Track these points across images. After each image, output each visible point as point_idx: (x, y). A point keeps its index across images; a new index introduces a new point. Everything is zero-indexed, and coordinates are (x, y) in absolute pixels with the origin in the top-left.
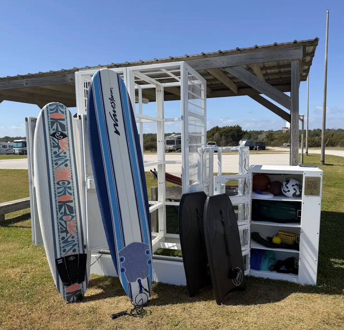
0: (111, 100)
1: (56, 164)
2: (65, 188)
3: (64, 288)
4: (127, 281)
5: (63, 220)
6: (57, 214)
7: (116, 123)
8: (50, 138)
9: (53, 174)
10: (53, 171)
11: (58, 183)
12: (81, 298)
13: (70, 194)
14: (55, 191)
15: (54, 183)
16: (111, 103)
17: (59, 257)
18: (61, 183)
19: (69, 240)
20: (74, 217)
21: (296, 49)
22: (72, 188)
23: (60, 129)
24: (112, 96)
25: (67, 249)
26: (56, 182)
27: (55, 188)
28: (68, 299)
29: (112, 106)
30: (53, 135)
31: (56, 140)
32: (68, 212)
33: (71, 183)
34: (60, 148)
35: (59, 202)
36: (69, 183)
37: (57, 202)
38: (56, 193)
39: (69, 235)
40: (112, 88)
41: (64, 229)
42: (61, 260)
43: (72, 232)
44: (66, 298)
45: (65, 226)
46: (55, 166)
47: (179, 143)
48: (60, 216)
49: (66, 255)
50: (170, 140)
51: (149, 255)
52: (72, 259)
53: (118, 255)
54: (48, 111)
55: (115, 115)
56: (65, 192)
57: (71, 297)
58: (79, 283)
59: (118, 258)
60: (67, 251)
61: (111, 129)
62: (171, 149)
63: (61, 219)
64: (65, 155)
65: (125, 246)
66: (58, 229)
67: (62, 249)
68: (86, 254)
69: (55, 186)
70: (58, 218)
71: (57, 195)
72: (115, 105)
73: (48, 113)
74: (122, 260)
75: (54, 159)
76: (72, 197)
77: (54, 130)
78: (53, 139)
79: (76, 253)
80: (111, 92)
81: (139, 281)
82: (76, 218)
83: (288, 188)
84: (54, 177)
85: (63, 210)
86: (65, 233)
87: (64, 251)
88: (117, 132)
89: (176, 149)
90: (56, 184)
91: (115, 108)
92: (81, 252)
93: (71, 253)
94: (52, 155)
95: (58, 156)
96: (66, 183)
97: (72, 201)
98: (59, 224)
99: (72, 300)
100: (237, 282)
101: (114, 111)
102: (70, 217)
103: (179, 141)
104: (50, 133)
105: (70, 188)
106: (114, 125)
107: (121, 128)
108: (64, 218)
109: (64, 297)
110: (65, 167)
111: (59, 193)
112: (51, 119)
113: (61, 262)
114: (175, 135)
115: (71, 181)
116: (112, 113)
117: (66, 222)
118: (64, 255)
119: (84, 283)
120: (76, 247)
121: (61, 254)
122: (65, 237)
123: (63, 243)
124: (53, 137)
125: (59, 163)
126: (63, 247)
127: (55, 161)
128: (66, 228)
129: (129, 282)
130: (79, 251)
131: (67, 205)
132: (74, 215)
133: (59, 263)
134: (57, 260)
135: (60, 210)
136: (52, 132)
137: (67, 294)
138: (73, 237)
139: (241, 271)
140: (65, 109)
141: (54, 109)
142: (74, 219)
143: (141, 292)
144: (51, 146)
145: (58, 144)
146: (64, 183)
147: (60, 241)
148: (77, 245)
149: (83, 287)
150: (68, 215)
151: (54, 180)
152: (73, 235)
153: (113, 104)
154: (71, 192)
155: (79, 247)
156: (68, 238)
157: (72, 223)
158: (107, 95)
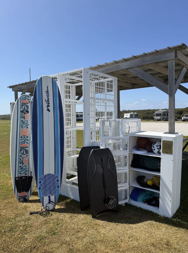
0: (47, 92)
1: (22, 127)
2: (25, 140)
3: (17, 193)
4: (42, 195)
5: (22, 157)
6: (19, 153)
7: (49, 105)
8: (20, 113)
9: (20, 132)
10: (20, 131)
11: (21, 137)
12: (26, 200)
13: (27, 143)
14: (19, 141)
15: (19, 137)
16: (47, 94)
17: (17, 176)
18: (23, 137)
19: (23, 168)
20: (28, 156)
21: (170, 52)
22: (29, 140)
23: (26, 109)
24: (48, 90)
25: (22, 172)
26: (20, 136)
27: (19, 140)
28: (19, 199)
29: (47, 96)
30: (22, 112)
31: (23, 114)
32: (25, 153)
33: (29, 137)
34: (25, 118)
35: (21, 147)
36: (27, 137)
37: (20, 147)
38: (20, 142)
39: (24, 165)
40: (48, 86)
41: (22, 162)
42: (18, 178)
43: (26, 164)
44: (18, 199)
45: (22, 160)
46: (21, 128)
47: (164, 115)
48: (20, 154)
49: (21, 176)
50: (158, 113)
51: (58, 182)
52: (24, 178)
53: (38, 179)
54: (20, 99)
55: (48, 101)
56: (25, 142)
57: (21, 198)
58: (26, 192)
59: (38, 181)
60: (21, 174)
61: (45, 108)
62: (159, 119)
63: (21, 156)
64: (27, 122)
65: (43, 175)
66: (19, 161)
67: (19, 172)
68: (32, 177)
69: (19, 138)
70: (19, 155)
71: (20, 143)
72: (49, 95)
73: (20, 100)
74: (40, 182)
75: (21, 124)
76: (28, 145)
77: (23, 109)
78: (22, 114)
79: (26, 175)
80: (47, 88)
81: (49, 197)
82: (29, 156)
83: (154, 147)
84: (20, 134)
85: (22, 152)
86: (22, 164)
87: (20, 173)
88: (48, 110)
89: (162, 119)
90: (20, 138)
91: (49, 97)
92: (30, 175)
93: (24, 175)
94: (20, 122)
95: (24, 122)
96: (26, 137)
97: (28, 147)
98: (19, 159)
99: (21, 200)
100: (110, 206)
101: (48, 99)
102: (26, 156)
103: (164, 114)
104: (20, 111)
105: (27, 140)
106: (47, 106)
107: (51, 108)
108: (22, 156)
109: (17, 198)
110: (26, 129)
111: (21, 142)
112: (22, 103)
113: (18, 179)
114: (162, 110)
115: (28, 136)
116: (47, 99)
117: (23, 158)
118: (20, 175)
119: (29, 192)
120: (27, 172)
121: (18, 175)
122: (22, 166)
123: (20, 169)
124: (22, 113)
125: (24, 126)
126: (20, 171)
127: (21, 125)
128: (23, 161)
129: (43, 196)
130: (28, 174)
131: (25, 149)
132: (28, 155)
133: (16, 179)
134: (15, 178)
135: (21, 151)
136: (22, 110)
137: (19, 197)
138: (26, 167)
139: (115, 199)
140: (30, 97)
141: (24, 98)
142: (28, 157)
143: (49, 203)
144: (20, 118)
145: (24, 116)
146: (24, 137)
147: (18, 168)
148: (28, 171)
149: (28, 194)
150: (25, 154)
151: (19, 135)
152: (26, 165)
153: (48, 95)
154: (28, 142)
155: (28, 172)
156: (23, 167)
157: (26, 159)
158: (44, 90)
